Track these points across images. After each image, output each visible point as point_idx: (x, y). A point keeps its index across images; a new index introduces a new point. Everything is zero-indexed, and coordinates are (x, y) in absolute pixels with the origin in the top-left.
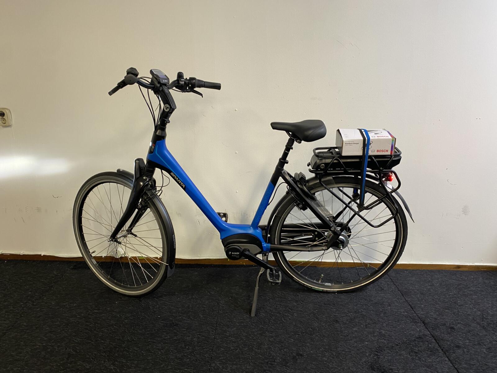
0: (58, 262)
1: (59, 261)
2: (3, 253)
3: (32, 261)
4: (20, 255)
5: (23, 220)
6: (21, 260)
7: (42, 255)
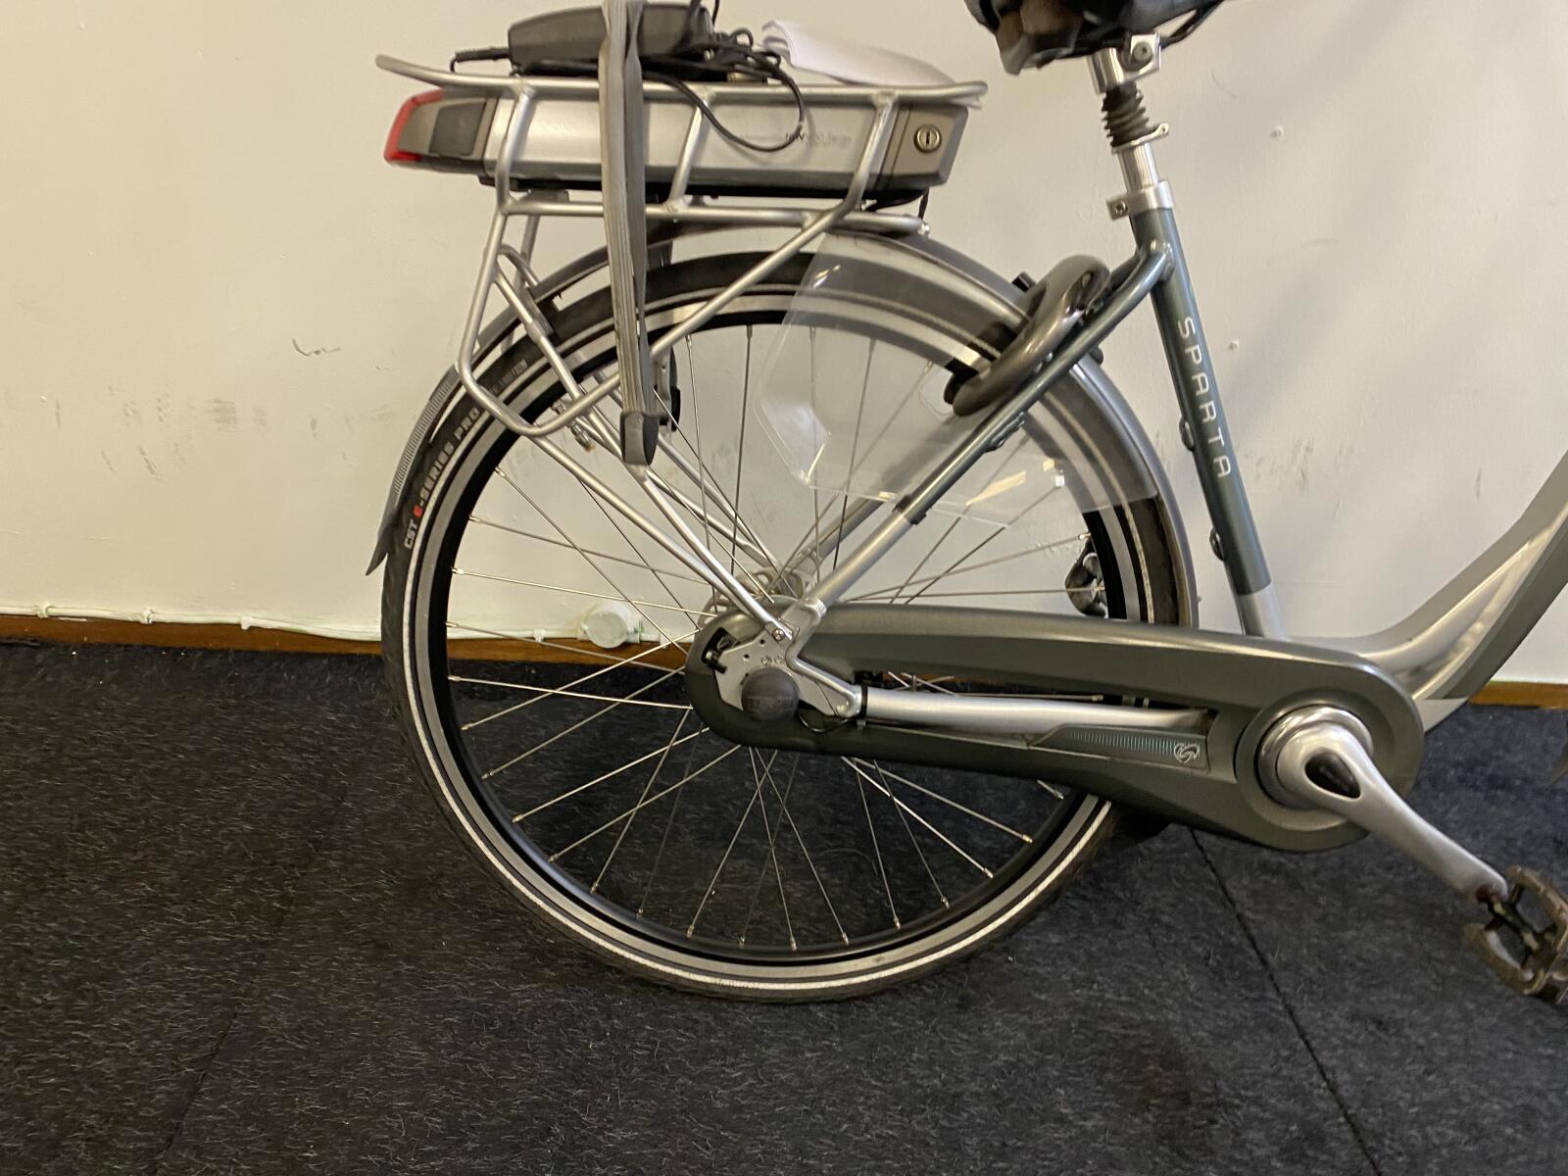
0: (325, 662)
1: (324, 655)
2: (53, 611)
3: (200, 653)
4: (138, 623)
5: (147, 461)
6: (144, 647)
7: (245, 627)
